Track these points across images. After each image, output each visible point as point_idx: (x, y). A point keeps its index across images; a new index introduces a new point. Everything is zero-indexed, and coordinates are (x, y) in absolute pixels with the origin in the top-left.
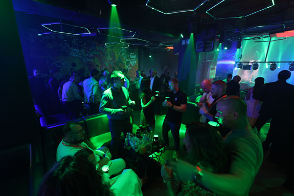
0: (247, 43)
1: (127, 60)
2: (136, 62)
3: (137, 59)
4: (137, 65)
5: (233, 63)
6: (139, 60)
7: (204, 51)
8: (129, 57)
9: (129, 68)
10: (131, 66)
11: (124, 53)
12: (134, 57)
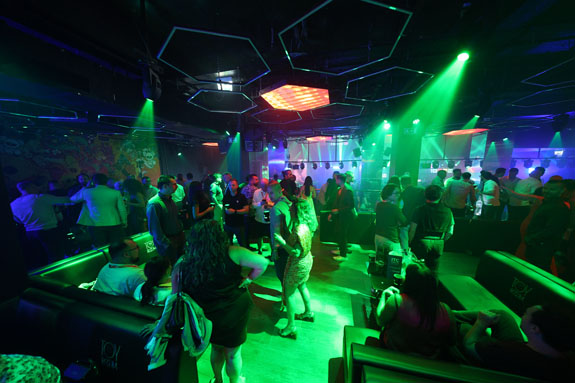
0: (293, 145)
1: (138, 160)
2: (154, 163)
3: (157, 158)
4: (158, 167)
5: (283, 162)
6: (160, 159)
7: (254, 150)
8: (142, 155)
9: (143, 172)
10: (146, 169)
11: (132, 148)
12: (152, 154)
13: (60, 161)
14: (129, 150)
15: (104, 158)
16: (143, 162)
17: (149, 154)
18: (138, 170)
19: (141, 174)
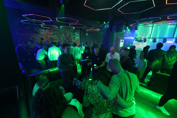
0: (141, 27)
3: (79, 36)
4: (79, 39)
5: (133, 38)
8: (75, 35)
9: (75, 41)
10: (76, 40)
11: (72, 32)
12: (78, 34)
13: (53, 36)
14: (71, 33)
15: (64, 36)
16: (75, 37)
17: (77, 34)
18: (73, 40)
19: (74, 42)
